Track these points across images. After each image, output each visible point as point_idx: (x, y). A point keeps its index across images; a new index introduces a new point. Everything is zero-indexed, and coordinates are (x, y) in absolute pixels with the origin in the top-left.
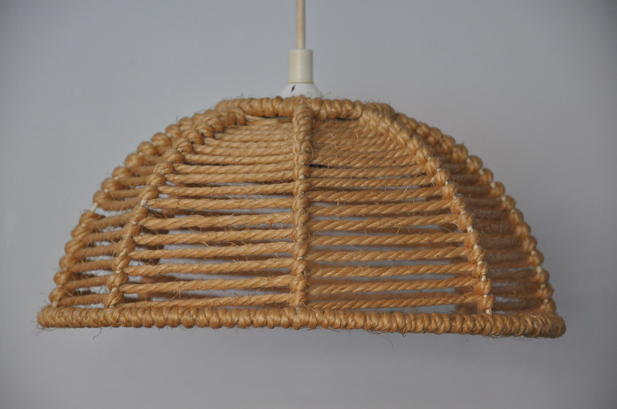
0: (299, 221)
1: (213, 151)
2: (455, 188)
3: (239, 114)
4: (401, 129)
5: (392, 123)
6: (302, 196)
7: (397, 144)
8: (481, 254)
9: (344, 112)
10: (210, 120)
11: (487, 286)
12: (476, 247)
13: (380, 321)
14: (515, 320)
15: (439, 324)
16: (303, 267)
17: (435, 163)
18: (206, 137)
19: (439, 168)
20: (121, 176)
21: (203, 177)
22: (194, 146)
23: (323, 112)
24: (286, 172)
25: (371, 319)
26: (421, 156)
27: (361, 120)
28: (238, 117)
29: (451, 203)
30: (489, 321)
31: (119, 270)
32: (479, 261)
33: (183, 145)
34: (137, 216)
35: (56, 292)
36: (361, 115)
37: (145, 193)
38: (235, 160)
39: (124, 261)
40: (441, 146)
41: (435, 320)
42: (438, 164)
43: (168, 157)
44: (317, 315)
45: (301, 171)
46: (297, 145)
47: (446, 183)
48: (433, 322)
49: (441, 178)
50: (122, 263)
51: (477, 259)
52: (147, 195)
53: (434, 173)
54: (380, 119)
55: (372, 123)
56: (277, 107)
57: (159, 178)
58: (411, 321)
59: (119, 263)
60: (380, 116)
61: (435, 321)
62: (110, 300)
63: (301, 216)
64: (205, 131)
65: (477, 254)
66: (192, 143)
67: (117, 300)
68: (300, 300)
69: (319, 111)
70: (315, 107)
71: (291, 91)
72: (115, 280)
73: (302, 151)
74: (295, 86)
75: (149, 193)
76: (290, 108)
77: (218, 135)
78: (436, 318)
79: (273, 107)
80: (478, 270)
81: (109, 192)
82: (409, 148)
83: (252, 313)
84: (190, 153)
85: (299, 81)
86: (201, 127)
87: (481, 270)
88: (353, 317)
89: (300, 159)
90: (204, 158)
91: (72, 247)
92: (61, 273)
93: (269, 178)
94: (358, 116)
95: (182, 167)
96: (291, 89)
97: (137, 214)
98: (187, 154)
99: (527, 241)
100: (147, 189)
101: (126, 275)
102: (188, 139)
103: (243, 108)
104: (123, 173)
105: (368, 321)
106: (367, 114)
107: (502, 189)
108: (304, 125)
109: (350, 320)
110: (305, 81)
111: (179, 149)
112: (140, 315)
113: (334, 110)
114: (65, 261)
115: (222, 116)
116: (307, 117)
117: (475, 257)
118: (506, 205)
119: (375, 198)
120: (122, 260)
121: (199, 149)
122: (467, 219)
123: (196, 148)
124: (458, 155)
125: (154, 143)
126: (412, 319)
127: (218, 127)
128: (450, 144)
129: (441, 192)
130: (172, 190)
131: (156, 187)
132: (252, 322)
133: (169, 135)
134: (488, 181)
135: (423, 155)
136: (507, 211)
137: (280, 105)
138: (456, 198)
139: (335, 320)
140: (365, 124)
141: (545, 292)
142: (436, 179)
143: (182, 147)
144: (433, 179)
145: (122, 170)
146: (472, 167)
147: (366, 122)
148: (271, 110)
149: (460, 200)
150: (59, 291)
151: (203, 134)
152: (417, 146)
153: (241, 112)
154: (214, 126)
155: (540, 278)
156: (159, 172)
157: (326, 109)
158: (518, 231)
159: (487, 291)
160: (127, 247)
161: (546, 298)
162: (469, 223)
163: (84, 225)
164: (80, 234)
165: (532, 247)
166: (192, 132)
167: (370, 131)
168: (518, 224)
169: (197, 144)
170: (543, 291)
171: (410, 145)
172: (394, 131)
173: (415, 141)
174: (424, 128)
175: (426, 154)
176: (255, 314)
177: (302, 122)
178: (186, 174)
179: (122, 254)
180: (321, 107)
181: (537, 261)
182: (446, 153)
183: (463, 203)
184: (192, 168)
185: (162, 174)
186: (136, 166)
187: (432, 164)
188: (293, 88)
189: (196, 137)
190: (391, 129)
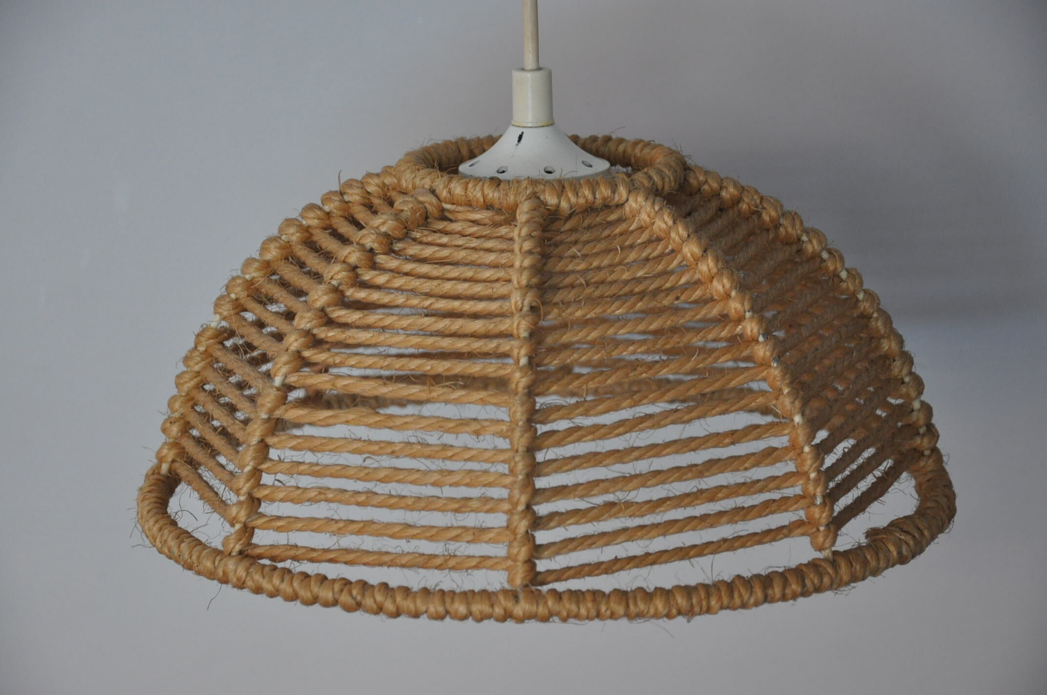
0: (520, 444)
1: (388, 281)
2: (774, 349)
3: (431, 204)
4: (689, 236)
5: (674, 223)
6: (525, 398)
7: (684, 260)
8: (816, 466)
9: (599, 201)
10: (383, 223)
11: (824, 515)
12: (807, 453)
13: (651, 607)
14: (869, 557)
15: (746, 596)
16: (527, 523)
17: (743, 305)
18: (377, 254)
19: (749, 311)
20: (255, 275)
22: (359, 271)
23: (564, 205)
25: (636, 604)
26: (720, 288)
27: (627, 208)
28: (430, 207)
29: (768, 373)
30: (829, 573)
31: (243, 496)
32: (812, 475)
33: (340, 276)
34: (269, 405)
35: (165, 451)
36: (627, 200)
37: (281, 367)
38: (422, 304)
39: (251, 482)
40: (760, 218)
41: (739, 591)
42: (747, 306)
43: (317, 299)
44: (550, 603)
45: (523, 352)
46: (518, 298)
47: (761, 339)
48: (736, 595)
49: (751, 331)
50: (248, 486)
51: (809, 470)
52: (284, 370)
53: (740, 319)
54: (656, 213)
56: (491, 195)
57: (303, 339)
58: (701, 600)
59: (244, 485)
60: (657, 208)
61: (741, 595)
63: (522, 436)
64: (375, 246)
65: (809, 462)
66: (356, 267)
68: (524, 578)
69: (558, 205)
70: (551, 199)
71: (517, 145)
72: (238, 513)
73: (526, 309)
74: (523, 133)
75: (287, 366)
76: (511, 198)
77: (398, 246)
78: (742, 590)
79: (484, 197)
80: (811, 488)
81: (237, 299)
82: (700, 272)
83: (448, 600)
84: (353, 286)
85: (530, 125)
86: (369, 240)
87: (815, 489)
88: (608, 603)
89: (521, 326)
90: (375, 296)
91: (186, 382)
92: (171, 423)
93: (475, 349)
94: (621, 202)
95: (339, 314)
96: (517, 139)
97: (269, 402)
98: (348, 288)
99: (898, 363)
100: (284, 358)
101: (256, 501)
102: (349, 264)
103: (438, 191)
104: (258, 270)
105: (632, 607)
106: (636, 201)
107: (857, 281)
108: (530, 252)
109: (603, 608)
110: (540, 124)
111: (334, 282)
112: (276, 581)
113: (581, 201)
114: (177, 405)
115: (402, 211)
116: (535, 231)
117: (806, 468)
118: (865, 306)
119: (644, 375)
120: (248, 480)
121: (367, 276)
122: (793, 403)
123: (361, 275)
124: (787, 232)
125: (304, 222)
126: (703, 597)
127: (397, 234)
128: (773, 214)
129: (752, 352)
130: (323, 358)
131: (298, 353)
132: (447, 612)
133: (327, 208)
134: (835, 269)
135: (723, 287)
136: (865, 317)
137: (496, 195)
138: (775, 365)
139: (579, 609)
140: (634, 216)
141: (926, 441)
142: (744, 328)
143: (339, 279)
144: (739, 329)
145: (256, 265)
146: (809, 248)
147: (635, 214)
148: (482, 200)
149: (782, 371)
150: (169, 449)
151: (371, 250)
152: (715, 270)
153: (434, 200)
154: (390, 233)
155: (918, 419)
156: (302, 326)
157: (569, 200)
158: (884, 347)
159: (824, 521)
160: (254, 459)
161: (927, 449)
162: (797, 410)
163: (202, 349)
164: (197, 364)
165: (905, 371)
166: (354, 251)
167: (641, 229)
168: (883, 337)
169: (363, 269)
170: (922, 440)
171: (703, 267)
172: (677, 238)
173: (711, 262)
174: (731, 190)
175: (728, 285)
176: (453, 602)
177: (527, 246)
178: (345, 326)
179: (248, 469)
180: (559, 197)
181: (913, 394)
182: (768, 230)
183: (787, 376)
184: (354, 316)
185: (308, 329)
186: (277, 260)
187: (738, 306)
188: (521, 137)
189: (360, 260)
190: (673, 235)
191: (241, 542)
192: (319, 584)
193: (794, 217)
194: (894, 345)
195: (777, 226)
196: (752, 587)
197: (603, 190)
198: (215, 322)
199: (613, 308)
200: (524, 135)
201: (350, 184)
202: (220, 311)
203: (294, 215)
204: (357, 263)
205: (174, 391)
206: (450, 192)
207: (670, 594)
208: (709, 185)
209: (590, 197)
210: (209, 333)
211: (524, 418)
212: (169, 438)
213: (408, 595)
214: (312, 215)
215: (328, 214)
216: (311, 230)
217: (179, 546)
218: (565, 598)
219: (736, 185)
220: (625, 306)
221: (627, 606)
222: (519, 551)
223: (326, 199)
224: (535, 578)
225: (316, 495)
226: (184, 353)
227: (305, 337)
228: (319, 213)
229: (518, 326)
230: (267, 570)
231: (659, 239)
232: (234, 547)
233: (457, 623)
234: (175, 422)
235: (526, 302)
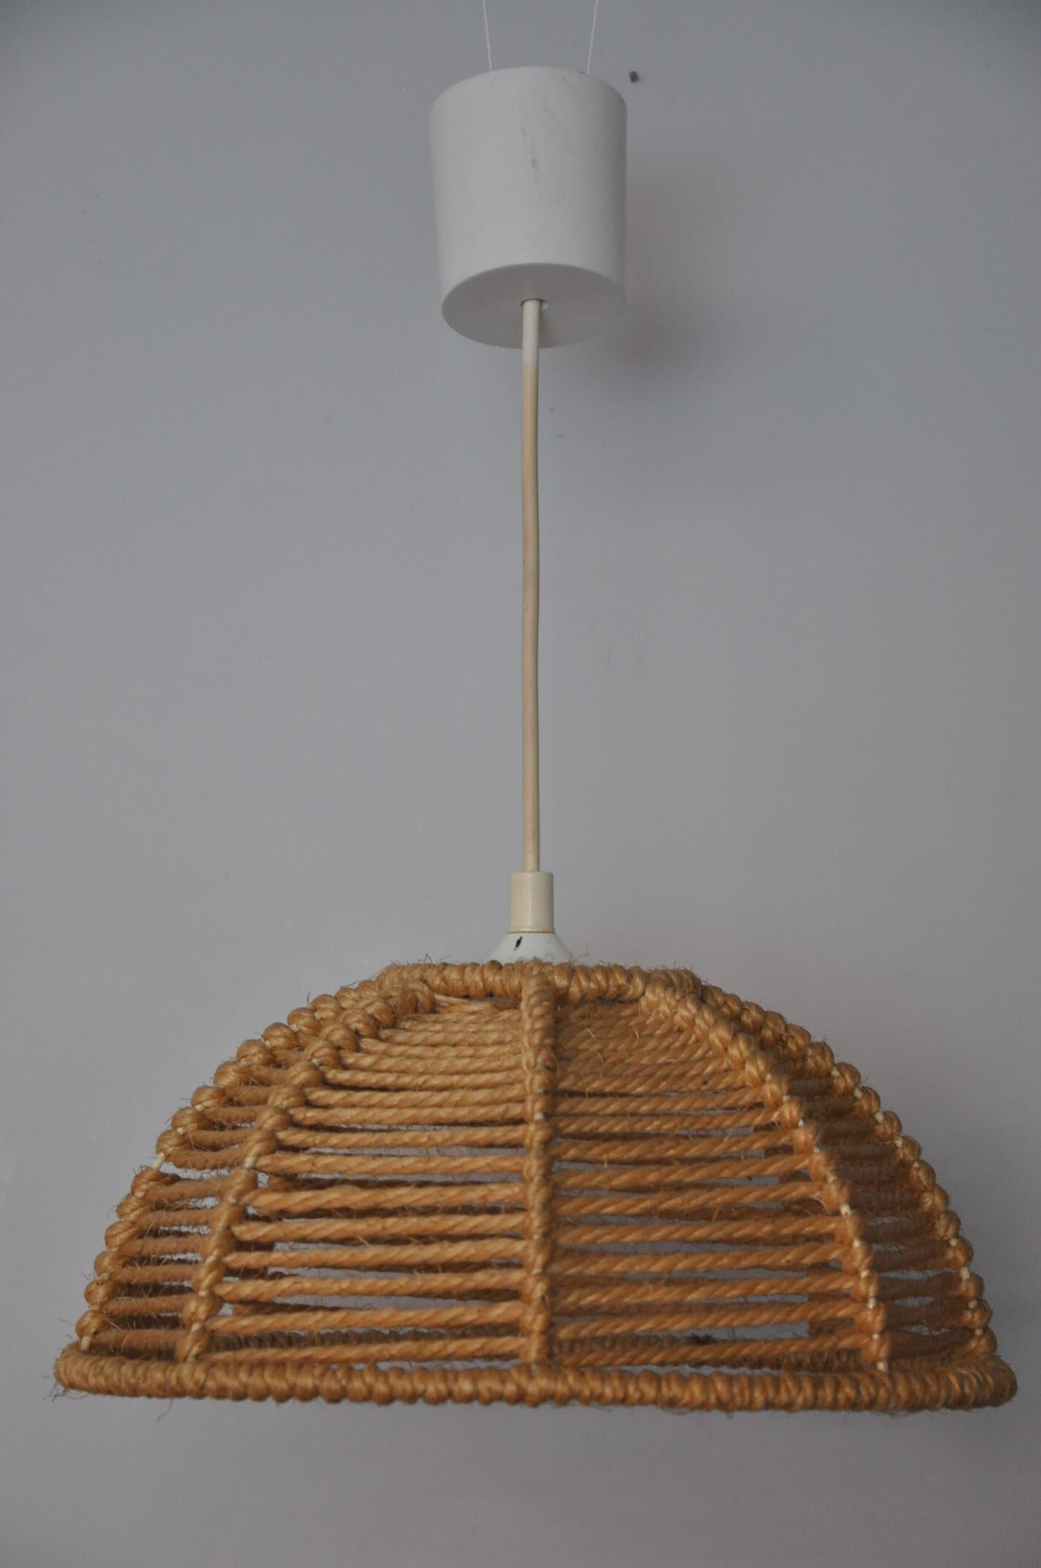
0: (536, 1200)
1: (375, 1063)
2: (817, 1132)
3: (423, 993)
4: (716, 1022)
5: (699, 1009)
6: (540, 1153)
7: (710, 1049)
8: (866, 1256)
9: (613, 989)
10: (369, 1004)
11: (878, 1318)
12: (857, 1244)
13: (687, 1391)
14: (929, 1381)
15: (794, 1392)
16: (544, 1287)
17: (780, 1087)
18: (363, 1037)
19: (787, 1095)
20: (208, 1103)
21: (358, 1114)
22: (342, 1053)
23: (574, 989)
24: (510, 1105)
25: (669, 1386)
26: (754, 1072)
27: (643, 1002)
28: (420, 996)
29: (809, 1160)
30: (884, 1384)
31: (205, 1290)
32: (863, 1270)
33: (322, 1053)
34: (238, 1187)
36: (644, 994)
37: (253, 1145)
38: (416, 1081)
39: (214, 1272)
40: (785, 1045)
41: (787, 1387)
42: (785, 1088)
43: (295, 1076)
44: (571, 1380)
45: (538, 1106)
46: (530, 1054)
47: (801, 1123)
48: (783, 1389)
49: (790, 1116)
50: (210, 1276)
51: (859, 1267)
52: (257, 1148)
53: (777, 1104)
54: (678, 1001)
55: (664, 1008)
56: (491, 979)
57: (278, 1115)
58: (744, 1389)
59: (206, 1276)
60: (678, 997)
61: (788, 1390)
62: (188, 1348)
63: (538, 1191)
64: (360, 1026)
65: (859, 1256)
66: (339, 1048)
67: (202, 1346)
68: (539, 1351)
69: (568, 988)
70: (561, 982)
71: (515, 949)
72: (197, 1308)
73: (539, 1067)
74: (521, 938)
75: (260, 1144)
76: (515, 982)
77: (385, 1033)
78: (789, 1386)
79: (484, 980)
80: (862, 1287)
81: (184, 1135)
82: (731, 1057)
83: (451, 1377)
84: (334, 1067)
85: (529, 930)
86: (354, 1019)
87: (867, 1288)
88: (637, 1382)
89: (535, 1082)
90: (360, 1077)
91: (118, 1235)
92: (97, 1284)
94: (636, 995)
95: (320, 1094)
96: (515, 944)
97: (238, 1183)
98: (329, 1070)
99: (943, 1222)
100: (257, 1136)
101: (217, 1300)
102: (331, 1042)
103: (430, 980)
104: (212, 1097)
105: (664, 1390)
106: (654, 993)
107: (895, 1124)
108: (541, 1016)
109: (631, 1389)
110: (540, 930)
111: (315, 1061)
112: (243, 1377)
113: (594, 987)
114: (106, 1261)
115: (391, 997)
116: (546, 1000)
117: (856, 1264)
118: (904, 1154)
119: (672, 1152)
120: (210, 1271)
121: (350, 1059)
122: (840, 1190)
123: (345, 1057)
124: (816, 1063)
125: (268, 1043)
126: (745, 1386)
127: (385, 1018)
128: (801, 1042)
129: (791, 1140)
130: (301, 1139)
131: (272, 1135)
132: (450, 1394)
133: (294, 1027)
134: (870, 1110)
135: (757, 1069)
137: (497, 978)
138: (818, 1149)
139: (604, 1388)
140: (651, 1010)
141: (977, 1316)
142: (781, 1115)
143: (320, 1057)
144: (775, 1116)
145: (209, 1092)
146: (841, 1085)
147: (653, 1007)
148: (481, 984)
149: (826, 1156)
150: (93, 1317)
151: (357, 1032)
152: (746, 1053)
153: (426, 989)
154: (377, 1016)
155: (967, 1290)
156: (278, 1103)
157: (579, 983)
158: (927, 1202)
159: (878, 1326)
160: (219, 1246)
161: (978, 1327)
162: (844, 1199)
163: (139, 1194)
164: (133, 1210)
165: (951, 1231)
166: (338, 1029)
167: (659, 1023)
168: (926, 1190)
169: (347, 1051)
170: (973, 1314)
171: (734, 1052)
172: (703, 1025)
173: (742, 1045)
174: (754, 1013)
175: (762, 1068)
176: (456, 1379)
177: (537, 1011)
178: (326, 1107)
179: (211, 1259)
180: (570, 980)
181: (961, 1258)
182: (795, 1060)
183: (832, 1162)
184: (338, 1096)
185: (284, 1108)
186: (236, 1085)
187: (775, 1087)
188: (519, 943)
189: (344, 1038)
190: (698, 1021)
191: (199, 1344)
192: (296, 1371)
193: (823, 1048)
194: (938, 1199)
195: (804, 1058)
196: (800, 1382)
197: (618, 977)
199: (632, 1085)
200: (523, 940)
201: (323, 998)
202: (166, 1146)
203: (258, 1037)
204: (340, 1043)
205: (103, 1248)
206: (444, 979)
207: (709, 1380)
208: (729, 1008)
209: (603, 983)
210: (149, 1174)
211: (541, 1172)
212: (93, 1304)
213: (403, 1372)
214: (278, 1033)
215: (295, 1034)
216: (276, 1051)
218: (588, 1375)
221: (659, 1388)
222: (534, 1320)
223: (294, 1016)
226: (118, 1200)
227: (281, 1114)
228: (285, 1030)
229: (531, 1082)
231: (680, 1031)
232: (191, 1349)
233: (462, 1407)
234: (102, 1284)
235: (540, 1059)
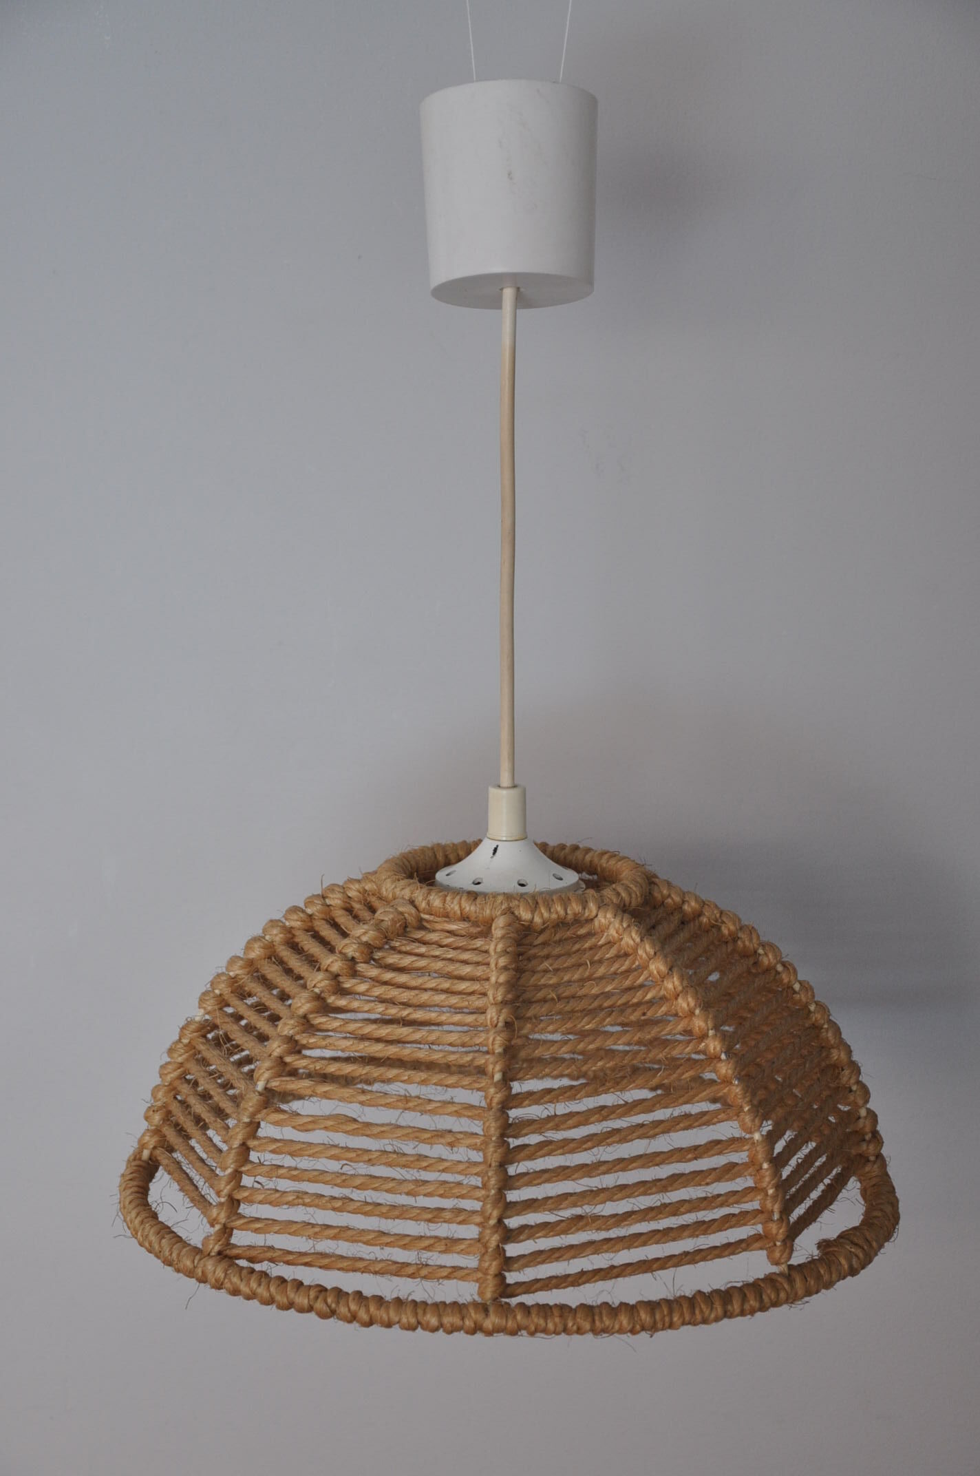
0: (493, 1160)
1: (368, 990)
2: (735, 1069)
3: (410, 914)
4: (655, 953)
5: (642, 940)
6: (498, 1114)
7: (650, 976)
8: (773, 1179)
9: (570, 917)
10: (365, 933)
11: (781, 1231)
12: (765, 1166)
13: (616, 1322)
14: (822, 1272)
15: (707, 1312)
16: (498, 1238)
17: (706, 1021)
18: (358, 963)
19: (712, 1029)
20: (238, 972)
21: (352, 1045)
22: (341, 979)
23: (537, 920)
24: (476, 1055)
25: (601, 1320)
26: (685, 1005)
27: (596, 922)
28: (410, 919)
29: (729, 1090)
30: (785, 1289)
31: (224, 1197)
32: (770, 1189)
33: (323, 984)
34: (251, 1109)
35: (147, 1138)
36: (597, 916)
37: (264, 1072)
38: (400, 1013)
39: (232, 1184)
40: (719, 929)
41: (701, 1308)
42: (710, 1024)
43: (300, 1007)
44: (519, 1317)
45: (498, 1068)
46: (494, 1014)
47: (723, 1057)
48: (697, 1312)
49: (714, 1049)
50: (228, 1187)
51: (768, 1186)
52: (267, 1075)
53: (704, 1037)
54: (625, 929)
55: (612, 932)
56: (468, 909)
57: (285, 1046)
58: (664, 1316)
59: (225, 1188)
60: (625, 925)
61: (701, 1311)
62: (211, 1247)
63: (495, 1152)
64: (357, 955)
65: (767, 1179)
66: (338, 975)
67: (222, 1245)
68: (494, 1292)
69: (532, 921)
70: (525, 915)
71: (492, 857)
72: (218, 1214)
73: (500, 1024)
74: (497, 846)
75: (270, 1071)
76: (488, 912)
77: (378, 955)
78: (703, 1306)
79: (461, 910)
80: (769, 1205)
81: (221, 995)
82: (666, 989)
83: (420, 1311)
84: (335, 993)
85: (504, 839)
86: (351, 949)
87: (773, 1206)
88: (574, 1318)
89: (497, 1042)
91: (170, 1073)
92: (154, 1111)
93: (450, 1061)
94: (591, 917)
95: (321, 1020)
96: (492, 852)
97: (251, 1107)
98: (330, 996)
99: (847, 1072)
100: (267, 1064)
101: (235, 1202)
102: (331, 973)
103: (417, 903)
104: (242, 968)
105: (598, 1323)
106: (605, 917)
107: (810, 993)
108: (505, 968)
110: (517, 838)
111: (317, 990)
113: (554, 916)
114: (160, 1095)
115: (383, 921)
116: (510, 946)
117: (764, 1185)
118: (817, 1017)
120: (228, 1183)
121: (348, 983)
122: (753, 1121)
123: (342, 983)
124: (744, 945)
125: (287, 924)
126: (666, 1313)
127: (377, 943)
128: (732, 928)
129: (714, 1071)
130: (304, 1064)
131: (281, 1061)
132: (419, 1323)
133: (309, 911)
134: (789, 982)
135: (688, 1005)
136: (816, 1028)
137: (473, 908)
138: (736, 1082)
139: (547, 1324)
140: (603, 931)
141: (871, 1147)
142: (707, 1046)
143: (321, 987)
144: (702, 1046)
145: (240, 963)
146: (765, 961)
147: (604, 929)
148: (459, 912)
149: (743, 1089)
150: (151, 1137)
151: (353, 959)
152: (680, 988)
153: (413, 911)
154: (372, 943)
155: (864, 1127)
156: (285, 1033)
157: (542, 915)
158: (834, 1057)
159: (781, 1237)
160: (236, 1161)
161: (872, 1155)
162: (757, 1128)
163: (185, 1041)
164: (180, 1056)
165: (852, 1081)
166: (336, 961)
167: (610, 944)
168: (833, 1047)
169: (345, 977)
170: (868, 1146)
171: (669, 985)
172: (644, 955)
173: (676, 981)
174: (693, 904)
175: (692, 1004)
176: (425, 1313)
177: (503, 961)
179: (229, 1171)
180: (533, 912)
181: (860, 1102)
182: (727, 943)
183: (748, 1094)
184: (335, 1024)
185: (290, 1035)
186: (261, 959)
187: (702, 1024)
188: (495, 850)
189: (342, 969)
190: (640, 952)
191: (220, 1243)
192: (295, 1290)
193: (751, 931)
194: (843, 1056)
195: (735, 939)
196: (712, 1303)
197: (574, 905)
198: (199, 1015)
199: (582, 1024)
200: (499, 848)
201: (332, 888)
202: (205, 1005)
203: (278, 916)
204: (339, 972)
205: (158, 1081)
206: (428, 903)
207: (635, 1310)
208: (672, 899)
209: (562, 912)
210: (193, 1027)
211: (497, 1134)
212: (151, 1126)
213: (381, 1305)
214: (295, 917)
215: (310, 916)
216: (294, 932)
217: (160, 1242)
218: (534, 1312)
219: (697, 899)
220: (594, 1021)
221: (594, 1321)
222: (490, 1265)
223: (309, 902)
224: (506, 1290)
225: (294, 1199)
227: (288, 1043)
228: (301, 915)
229: (493, 1042)
230: (244, 1272)
231: (626, 955)
232: (213, 1248)
233: (427, 1333)
234: (157, 1111)
235: (501, 1018)
